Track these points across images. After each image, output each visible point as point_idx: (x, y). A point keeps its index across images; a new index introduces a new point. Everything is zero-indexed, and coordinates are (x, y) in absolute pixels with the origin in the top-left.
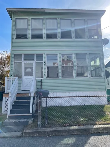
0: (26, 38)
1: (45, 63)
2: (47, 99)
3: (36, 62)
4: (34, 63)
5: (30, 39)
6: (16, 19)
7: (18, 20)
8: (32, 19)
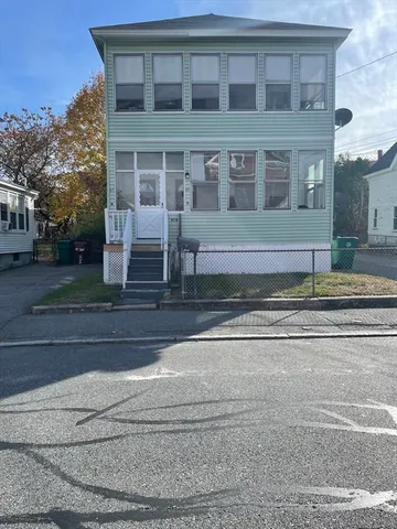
0: (142, 109)
1: (187, 174)
2: (195, 255)
3: (166, 173)
4: (162, 174)
5: (150, 113)
6: (115, 55)
7: (119, 59)
8: (154, 55)
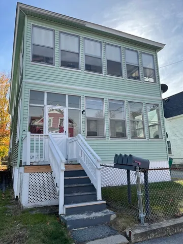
0: (52, 64)
1: (84, 111)
3: (69, 109)
4: (65, 110)
5: (57, 67)
6: (34, 26)
8: (61, 32)
